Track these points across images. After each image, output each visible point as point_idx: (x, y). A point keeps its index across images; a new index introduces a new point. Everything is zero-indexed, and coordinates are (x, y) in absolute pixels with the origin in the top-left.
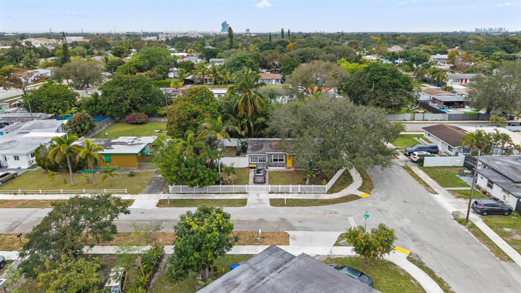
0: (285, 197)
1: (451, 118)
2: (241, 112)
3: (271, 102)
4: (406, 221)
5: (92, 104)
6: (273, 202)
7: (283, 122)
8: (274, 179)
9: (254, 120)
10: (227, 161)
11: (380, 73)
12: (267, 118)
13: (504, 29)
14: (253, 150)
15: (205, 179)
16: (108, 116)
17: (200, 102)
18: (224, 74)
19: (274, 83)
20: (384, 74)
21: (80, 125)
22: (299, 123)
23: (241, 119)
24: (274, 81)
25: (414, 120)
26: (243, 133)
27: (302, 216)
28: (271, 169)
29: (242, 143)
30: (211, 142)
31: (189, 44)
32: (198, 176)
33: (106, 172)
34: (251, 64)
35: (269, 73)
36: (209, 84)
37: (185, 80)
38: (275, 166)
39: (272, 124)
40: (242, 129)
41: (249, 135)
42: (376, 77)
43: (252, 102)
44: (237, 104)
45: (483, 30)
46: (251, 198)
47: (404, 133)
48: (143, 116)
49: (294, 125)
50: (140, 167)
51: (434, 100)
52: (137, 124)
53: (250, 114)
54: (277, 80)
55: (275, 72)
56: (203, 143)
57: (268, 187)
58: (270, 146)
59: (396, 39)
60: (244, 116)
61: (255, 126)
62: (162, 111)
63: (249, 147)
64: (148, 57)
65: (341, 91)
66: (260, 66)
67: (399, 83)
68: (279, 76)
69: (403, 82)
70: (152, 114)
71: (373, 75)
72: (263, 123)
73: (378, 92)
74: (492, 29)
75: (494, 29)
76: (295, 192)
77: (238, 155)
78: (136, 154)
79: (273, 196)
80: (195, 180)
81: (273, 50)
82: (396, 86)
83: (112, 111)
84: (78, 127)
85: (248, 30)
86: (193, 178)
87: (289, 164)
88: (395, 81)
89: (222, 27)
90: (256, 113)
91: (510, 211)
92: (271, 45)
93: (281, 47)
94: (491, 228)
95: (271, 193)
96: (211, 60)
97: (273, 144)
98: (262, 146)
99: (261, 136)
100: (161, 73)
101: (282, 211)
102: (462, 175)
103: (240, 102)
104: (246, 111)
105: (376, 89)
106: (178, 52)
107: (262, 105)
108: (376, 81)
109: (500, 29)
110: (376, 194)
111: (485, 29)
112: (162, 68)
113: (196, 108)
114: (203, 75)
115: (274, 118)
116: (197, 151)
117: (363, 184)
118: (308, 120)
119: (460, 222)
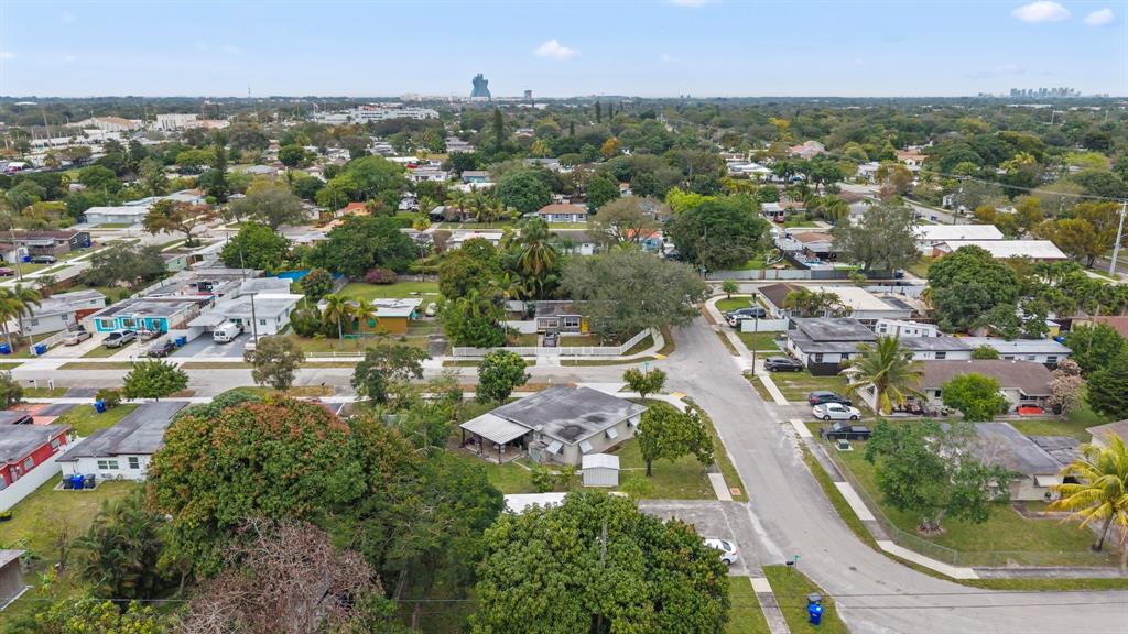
0: (576, 358)
1: (816, 276)
2: (528, 268)
3: (567, 253)
4: (694, 376)
5: (318, 257)
6: (563, 363)
7: (575, 279)
8: (566, 342)
9: (543, 278)
10: (514, 324)
11: (715, 214)
12: (559, 276)
13: (1072, 90)
14: (542, 312)
15: (492, 338)
16: (341, 274)
17: (477, 256)
18: (495, 207)
19: (574, 220)
20: (721, 216)
21: (317, 285)
22: (594, 280)
23: (527, 277)
24: (574, 216)
25: (764, 278)
26: (530, 294)
27: (590, 373)
28: (563, 334)
29: (529, 306)
30: (497, 301)
31: (416, 134)
32: (486, 335)
33: (381, 334)
34: (538, 189)
35: (568, 201)
36: (469, 223)
37: (432, 215)
38: (568, 331)
39: (565, 282)
40: (529, 289)
41: (537, 297)
42: (709, 220)
43: (541, 257)
44: (522, 260)
45: (1027, 92)
46: (541, 360)
47: (737, 296)
48: (388, 274)
49: (588, 283)
50: (409, 332)
51: (806, 252)
52: (382, 284)
53: (537, 271)
54: (580, 216)
55: (579, 199)
56: (488, 302)
57: (560, 349)
58: (563, 309)
59: (817, 125)
60: (531, 274)
61: (545, 285)
62: (415, 267)
63: (538, 310)
64: (365, 176)
65: (669, 238)
66: (553, 190)
67: (741, 229)
68: (582, 207)
69: (746, 228)
70: (403, 271)
71: (705, 218)
72: (555, 282)
73: (711, 240)
74: (1045, 90)
75: (1050, 90)
76: (587, 352)
77: (524, 319)
78: (406, 317)
79: (564, 358)
80: (483, 340)
81: (576, 155)
82: (736, 233)
83: (347, 266)
84: (315, 287)
85: (529, 92)
86: (480, 337)
87: (585, 329)
88: (735, 225)
89: (472, 87)
90: (546, 270)
91: (801, 369)
92: (573, 143)
93: (592, 147)
94: (774, 381)
95: (562, 355)
96: (465, 174)
97: (566, 306)
98: (553, 309)
99: (552, 298)
100: (391, 204)
101: (572, 370)
102: (777, 340)
103: (526, 255)
104: (533, 267)
105: (709, 236)
106: (400, 156)
107: (552, 259)
108: (710, 226)
109: (1064, 92)
110: (673, 356)
111: (1031, 91)
112: (391, 196)
113: (476, 264)
114: (462, 208)
115: (566, 275)
116: (483, 310)
117: (664, 348)
118: (606, 277)
119: (746, 377)
